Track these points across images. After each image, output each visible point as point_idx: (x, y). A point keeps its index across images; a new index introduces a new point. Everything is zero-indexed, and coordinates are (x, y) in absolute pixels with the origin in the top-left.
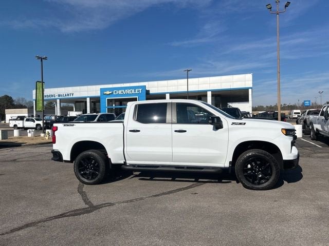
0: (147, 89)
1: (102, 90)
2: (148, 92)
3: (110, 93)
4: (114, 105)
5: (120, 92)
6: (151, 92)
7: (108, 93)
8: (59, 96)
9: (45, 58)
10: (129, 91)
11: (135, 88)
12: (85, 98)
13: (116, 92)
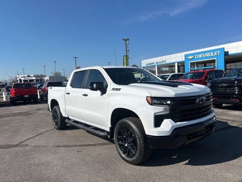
0: (226, 50)
1: (186, 56)
2: (226, 54)
3: (193, 57)
4: (196, 67)
5: (200, 56)
6: (229, 53)
7: (191, 57)
8: (157, 63)
9: (128, 40)
10: (208, 55)
11: (213, 51)
12: (174, 63)
13: (197, 56)
